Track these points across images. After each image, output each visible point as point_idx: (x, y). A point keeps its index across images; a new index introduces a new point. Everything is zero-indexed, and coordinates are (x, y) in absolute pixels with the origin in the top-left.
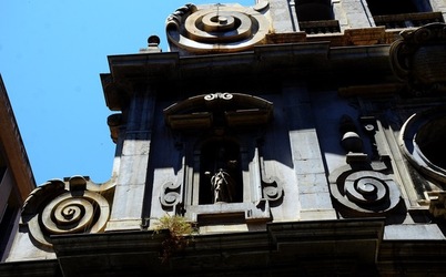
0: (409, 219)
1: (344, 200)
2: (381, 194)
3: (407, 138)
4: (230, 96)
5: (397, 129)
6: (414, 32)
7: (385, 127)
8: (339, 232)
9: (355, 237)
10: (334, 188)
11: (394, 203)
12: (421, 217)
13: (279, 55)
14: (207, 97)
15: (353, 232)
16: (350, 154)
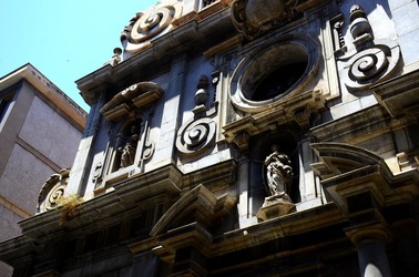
0: (216, 149)
4: (135, 86)
7: (225, 76)
10: (179, 139)
11: (209, 139)
12: (222, 145)
13: (164, 42)
14: (124, 92)
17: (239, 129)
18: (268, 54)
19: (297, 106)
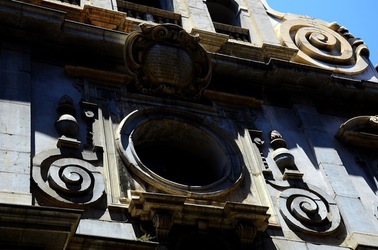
0: (107, 215)
1: (44, 186)
2: (85, 186)
3: (124, 134)
5: (116, 121)
6: (153, 28)
7: (106, 117)
8: (30, 220)
9: (46, 227)
10: (37, 172)
11: (96, 196)
12: (119, 215)
15: (46, 221)
16: (63, 138)
17: (165, 206)
18: (166, 124)
19: (245, 216)
